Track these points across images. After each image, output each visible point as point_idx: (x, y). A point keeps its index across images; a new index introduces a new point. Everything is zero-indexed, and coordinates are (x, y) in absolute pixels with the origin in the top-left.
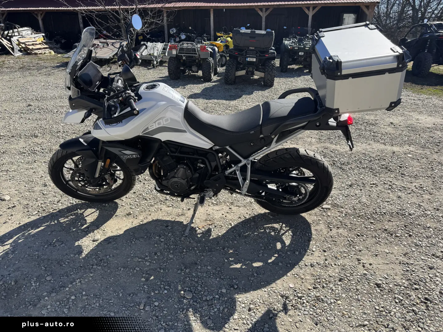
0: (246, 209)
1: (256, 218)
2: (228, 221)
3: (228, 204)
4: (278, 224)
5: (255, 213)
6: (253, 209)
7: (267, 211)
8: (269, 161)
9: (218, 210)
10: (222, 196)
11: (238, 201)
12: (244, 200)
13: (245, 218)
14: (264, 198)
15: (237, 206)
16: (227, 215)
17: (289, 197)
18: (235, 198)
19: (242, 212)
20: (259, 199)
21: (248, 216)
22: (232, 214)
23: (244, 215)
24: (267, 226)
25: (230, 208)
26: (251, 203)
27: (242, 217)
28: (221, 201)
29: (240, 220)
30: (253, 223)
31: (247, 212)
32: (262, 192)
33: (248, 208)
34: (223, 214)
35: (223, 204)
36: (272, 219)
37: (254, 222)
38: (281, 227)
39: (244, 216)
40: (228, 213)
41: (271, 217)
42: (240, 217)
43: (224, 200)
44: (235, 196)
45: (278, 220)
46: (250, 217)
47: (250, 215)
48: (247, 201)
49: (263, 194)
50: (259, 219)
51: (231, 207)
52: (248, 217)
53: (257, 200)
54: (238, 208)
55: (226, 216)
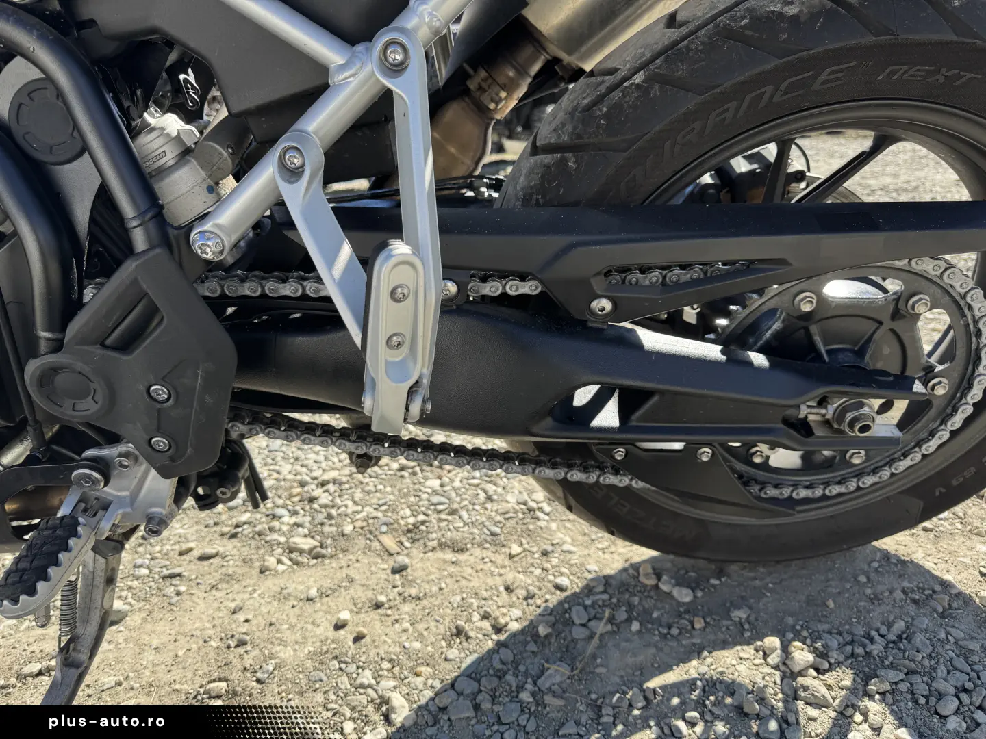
0: (499, 559)
1: (578, 615)
2: (367, 677)
3: (389, 542)
4: (748, 651)
5: (564, 581)
6: (545, 553)
7: (642, 554)
8: (617, 95)
9: (313, 592)
10: (358, 495)
11: (453, 512)
12: (489, 498)
13: (498, 629)
14: (620, 453)
15: (442, 546)
16: (372, 623)
17: (842, 411)
18: (435, 499)
19: (475, 583)
20: (577, 476)
21: (517, 613)
22: (407, 608)
23: (491, 608)
24: (671, 677)
25: (395, 571)
26: (530, 510)
27: (478, 627)
28: (348, 529)
29: (462, 657)
30: (557, 673)
31: (510, 576)
32: (597, 404)
33: (516, 549)
34: (339, 626)
35: (362, 542)
36: (691, 610)
37: (568, 654)
38: (789, 674)
39: (486, 616)
40: (378, 606)
41: (684, 596)
42: (459, 632)
43: (366, 519)
44: (438, 482)
45: (740, 614)
46: (532, 612)
47: (529, 597)
48: (503, 507)
49: (608, 417)
50: (601, 627)
51: (402, 559)
52: (514, 619)
53: (564, 483)
54: (450, 556)
55: (358, 639)
